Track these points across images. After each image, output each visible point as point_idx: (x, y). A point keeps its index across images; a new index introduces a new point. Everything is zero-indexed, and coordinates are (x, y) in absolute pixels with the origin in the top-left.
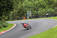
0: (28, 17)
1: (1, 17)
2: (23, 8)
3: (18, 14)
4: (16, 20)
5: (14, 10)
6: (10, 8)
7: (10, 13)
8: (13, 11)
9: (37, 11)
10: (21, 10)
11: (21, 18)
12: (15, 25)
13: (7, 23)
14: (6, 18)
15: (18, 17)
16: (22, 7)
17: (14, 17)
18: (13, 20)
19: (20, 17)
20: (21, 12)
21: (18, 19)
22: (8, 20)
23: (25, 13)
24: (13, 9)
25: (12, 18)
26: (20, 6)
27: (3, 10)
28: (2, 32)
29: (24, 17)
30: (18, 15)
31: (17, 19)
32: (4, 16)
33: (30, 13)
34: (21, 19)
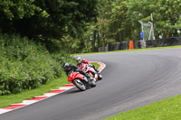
0: (143, 42)
1: (58, 41)
2: (128, 12)
3: (111, 31)
4: (104, 51)
5: (100, 21)
6: (86, 13)
7: (86, 30)
8: (96, 21)
9: (173, 21)
10: (121, 18)
11: (121, 45)
12: (103, 66)
14: (74, 45)
15: (112, 40)
16: (125, 9)
17: (98, 43)
18: (95, 50)
19: (117, 40)
21: (111, 48)
22: (79, 51)
23: (134, 28)
24: (96, 15)
25: (93, 44)
26: (119, 7)
27: (64, 20)
29: (131, 42)
30: (110, 34)
31: (107, 48)
32: (66, 38)
33: (150, 27)
34: (121, 47)
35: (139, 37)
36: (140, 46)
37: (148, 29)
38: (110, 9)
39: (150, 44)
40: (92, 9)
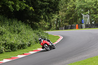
0: (84, 25)
2: (76, 9)
3: (66, 19)
4: (62, 29)
5: (61, 13)
7: (53, 18)
8: (58, 13)
10: (72, 12)
11: (72, 26)
12: (61, 38)
13: (47, 34)
14: (46, 26)
15: (66, 24)
16: (74, 7)
17: (59, 25)
18: (57, 29)
20: (71, 17)
21: (66, 28)
22: (49, 29)
23: (79, 18)
24: (58, 10)
25: (56, 25)
26: (71, 6)
27: (41, 12)
28: (39, 49)
29: (77, 25)
31: (64, 28)
34: (72, 28)
35: (81, 23)
36: (82, 28)
37: (86, 18)
38: (66, 7)
39: (87, 26)
40: (56, 7)
